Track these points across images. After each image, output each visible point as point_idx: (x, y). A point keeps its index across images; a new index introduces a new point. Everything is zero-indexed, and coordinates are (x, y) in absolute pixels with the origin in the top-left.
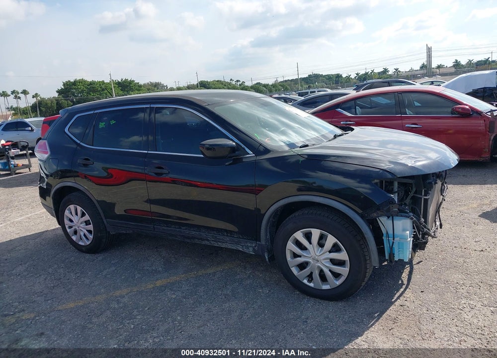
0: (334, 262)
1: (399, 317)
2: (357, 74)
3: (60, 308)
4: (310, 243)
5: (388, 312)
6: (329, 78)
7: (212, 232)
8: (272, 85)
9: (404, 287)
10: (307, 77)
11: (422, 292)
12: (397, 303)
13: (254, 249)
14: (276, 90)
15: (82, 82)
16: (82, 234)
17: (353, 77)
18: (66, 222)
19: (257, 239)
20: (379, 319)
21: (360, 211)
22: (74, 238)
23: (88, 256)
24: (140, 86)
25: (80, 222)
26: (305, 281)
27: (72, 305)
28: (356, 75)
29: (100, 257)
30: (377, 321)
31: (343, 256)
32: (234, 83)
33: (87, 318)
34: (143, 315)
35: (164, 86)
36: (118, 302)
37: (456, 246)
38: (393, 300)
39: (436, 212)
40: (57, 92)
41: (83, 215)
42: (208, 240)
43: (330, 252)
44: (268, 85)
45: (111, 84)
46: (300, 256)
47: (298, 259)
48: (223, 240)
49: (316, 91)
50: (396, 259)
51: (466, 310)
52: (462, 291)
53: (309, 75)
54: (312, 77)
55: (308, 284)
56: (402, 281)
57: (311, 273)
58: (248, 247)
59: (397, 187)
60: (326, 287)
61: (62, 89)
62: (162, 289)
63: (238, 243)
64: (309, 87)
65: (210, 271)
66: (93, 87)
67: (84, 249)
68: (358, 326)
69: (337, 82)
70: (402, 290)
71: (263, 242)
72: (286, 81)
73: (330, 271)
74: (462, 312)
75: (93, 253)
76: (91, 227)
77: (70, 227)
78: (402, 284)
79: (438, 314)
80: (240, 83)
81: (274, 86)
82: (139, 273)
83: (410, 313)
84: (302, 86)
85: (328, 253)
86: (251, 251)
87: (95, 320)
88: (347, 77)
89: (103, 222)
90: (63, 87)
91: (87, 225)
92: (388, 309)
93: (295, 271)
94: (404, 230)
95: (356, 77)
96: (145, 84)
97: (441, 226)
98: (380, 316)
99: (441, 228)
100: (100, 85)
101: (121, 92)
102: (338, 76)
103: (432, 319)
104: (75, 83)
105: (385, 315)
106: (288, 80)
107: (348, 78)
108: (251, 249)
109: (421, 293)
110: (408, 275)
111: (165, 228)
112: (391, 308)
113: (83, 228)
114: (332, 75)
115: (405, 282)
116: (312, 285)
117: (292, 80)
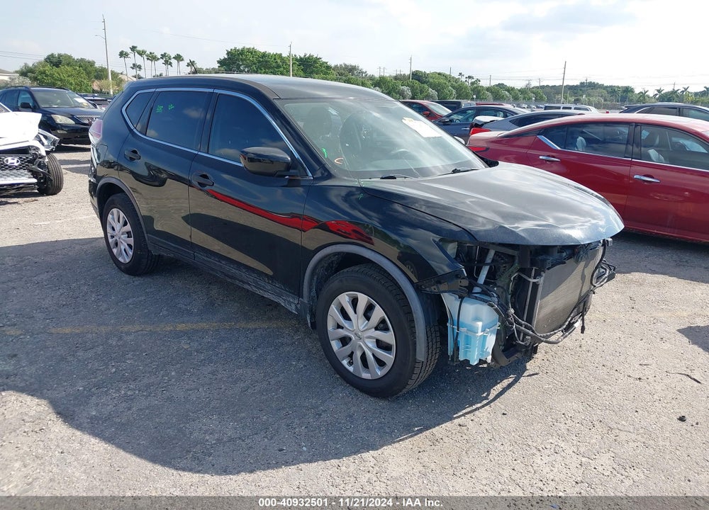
0: (380, 344)
1: (446, 439)
2: (659, 91)
3: (53, 331)
4: (355, 313)
5: (434, 430)
6: (612, 91)
7: (253, 275)
8: (519, 91)
9: (485, 402)
10: (577, 86)
11: (504, 414)
12: (456, 421)
13: (296, 307)
14: (524, 98)
15: (252, 52)
16: (123, 248)
17: (651, 95)
18: (109, 230)
19: (300, 295)
20: (416, 435)
21: (415, 280)
22: (115, 251)
23: (126, 277)
24: (329, 68)
25: (121, 233)
26: (345, 362)
27: (67, 331)
28: (656, 92)
29: (138, 281)
30: (410, 437)
31: (389, 337)
32: (464, 79)
33: (74, 349)
34: (135, 361)
35: (363, 73)
36: (120, 338)
37: (605, 364)
38: (455, 416)
39: (575, 308)
40: (219, 62)
41: (125, 224)
42: (249, 285)
43: (376, 329)
44: (513, 89)
45: (289, 60)
46: (342, 328)
47: (340, 330)
48: (264, 287)
49: (573, 108)
50: (461, 358)
51: (547, 452)
52: (562, 426)
53: (581, 83)
54: (584, 87)
55: (347, 366)
56: (488, 395)
57: (352, 353)
58: (290, 303)
59: (492, 257)
60: (366, 376)
61: (225, 59)
62: (178, 335)
63: (279, 295)
64: (577, 101)
65: (251, 326)
66: (266, 62)
67: (122, 267)
68: (381, 437)
69: (623, 99)
70: (479, 405)
71: (305, 300)
72: (543, 87)
73: (373, 355)
74: (538, 453)
75: (132, 275)
76: (131, 241)
77: (112, 237)
78: (486, 398)
79: (502, 448)
80: (473, 80)
81: (522, 91)
82: (167, 310)
83: (465, 437)
84: (566, 98)
85: (373, 330)
86: (292, 308)
87: (80, 353)
88: (641, 93)
89: (144, 237)
90: (226, 57)
91: (128, 237)
92: (438, 425)
93: (335, 345)
94: (477, 319)
95: (656, 95)
96: (336, 66)
97: (583, 329)
98: (420, 431)
99: (582, 332)
100: (275, 59)
101: (302, 73)
102: (628, 90)
103: (488, 452)
104: (242, 52)
105: (427, 433)
106: (548, 86)
107: (643, 95)
108: (293, 306)
109: (500, 415)
110: (504, 389)
111: (205, 258)
112: (443, 425)
113: (124, 240)
114: (618, 87)
115: (491, 397)
116: (351, 369)
117: (554, 87)
